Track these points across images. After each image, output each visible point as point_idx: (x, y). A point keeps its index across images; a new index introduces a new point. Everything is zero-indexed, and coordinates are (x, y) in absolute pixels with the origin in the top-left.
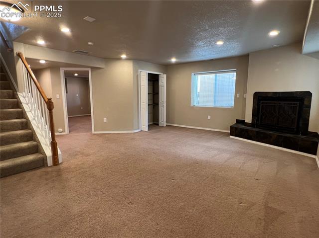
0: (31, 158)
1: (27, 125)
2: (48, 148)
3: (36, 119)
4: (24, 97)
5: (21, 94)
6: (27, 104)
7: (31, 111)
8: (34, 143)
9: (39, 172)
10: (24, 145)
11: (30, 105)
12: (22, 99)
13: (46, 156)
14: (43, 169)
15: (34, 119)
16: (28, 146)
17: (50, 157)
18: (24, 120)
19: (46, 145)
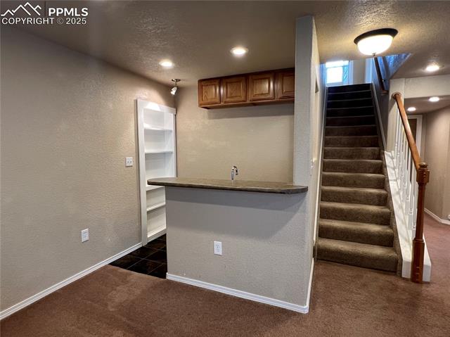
0: (377, 251)
1: (385, 200)
2: (408, 246)
3: (401, 193)
4: (392, 158)
5: (389, 153)
6: (394, 169)
7: (396, 180)
8: (389, 231)
9: (383, 279)
10: (375, 228)
11: (397, 170)
12: (388, 161)
13: (402, 259)
14: (392, 278)
15: (398, 193)
16: (378, 232)
17: (408, 263)
18: (383, 192)
19: (407, 240)
